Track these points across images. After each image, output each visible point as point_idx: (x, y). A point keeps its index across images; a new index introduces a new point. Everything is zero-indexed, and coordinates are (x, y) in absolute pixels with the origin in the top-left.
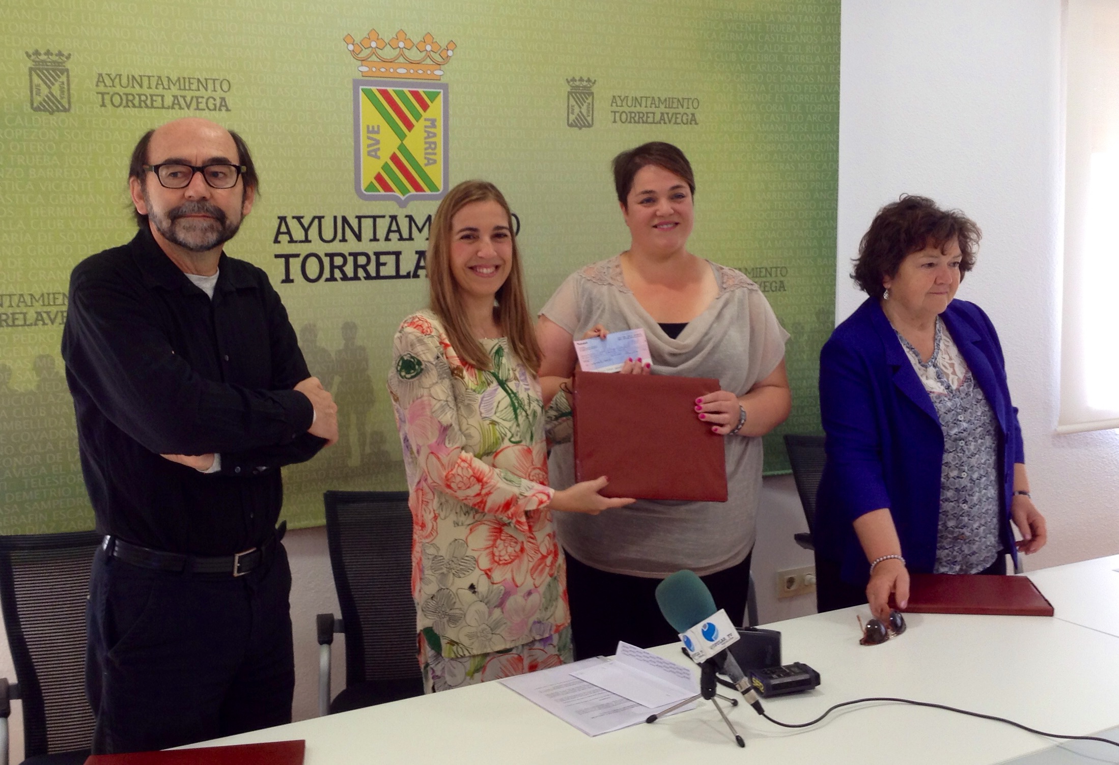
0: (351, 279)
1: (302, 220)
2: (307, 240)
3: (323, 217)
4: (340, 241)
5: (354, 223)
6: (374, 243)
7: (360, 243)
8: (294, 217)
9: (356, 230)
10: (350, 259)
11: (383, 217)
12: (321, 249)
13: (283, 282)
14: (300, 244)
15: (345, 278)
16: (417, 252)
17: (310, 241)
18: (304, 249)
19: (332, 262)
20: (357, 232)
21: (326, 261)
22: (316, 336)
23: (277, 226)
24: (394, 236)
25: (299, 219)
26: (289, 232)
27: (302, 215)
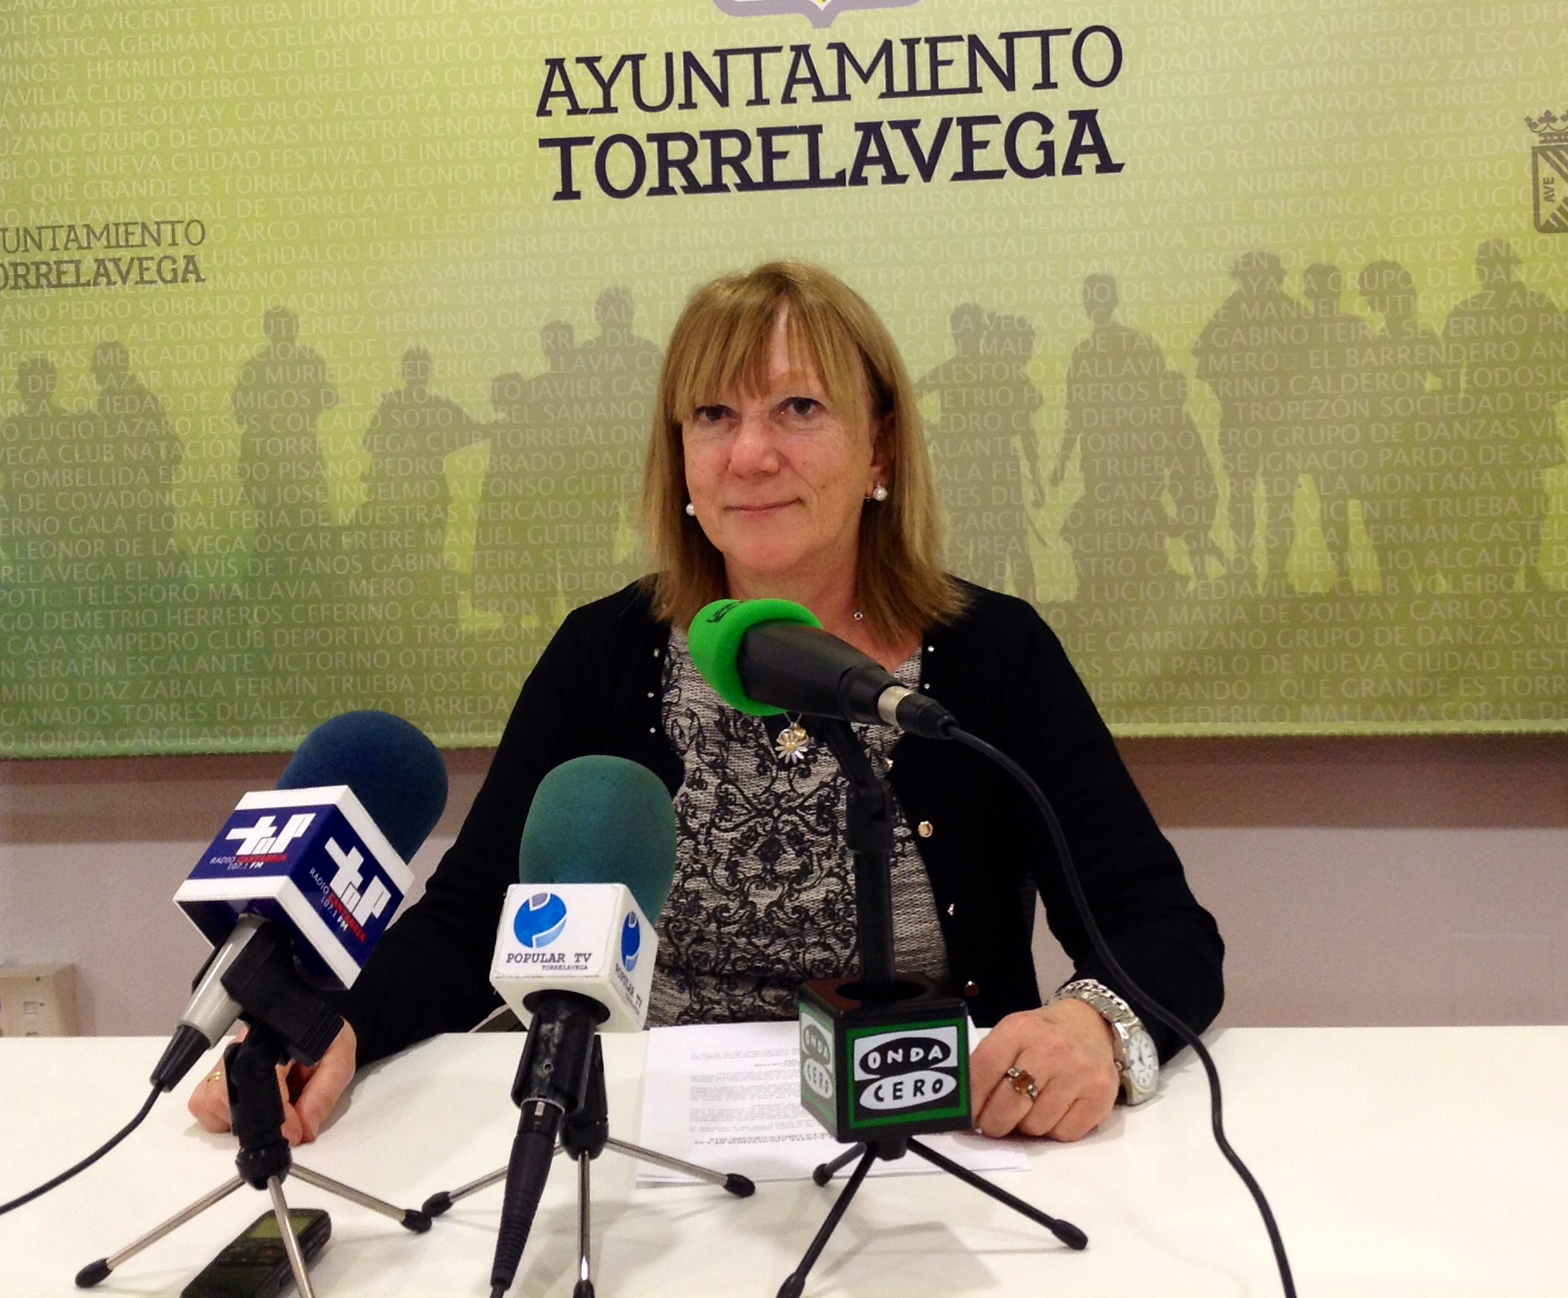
0: (707, 189)
1: (596, 64)
2: (608, 108)
3: (643, 57)
4: (681, 107)
5: (712, 67)
6: (758, 109)
7: (727, 109)
8: (579, 60)
9: (717, 81)
10: (705, 146)
11: (778, 49)
12: (639, 125)
13: (558, 196)
14: (592, 116)
15: (693, 186)
16: (859, 127)
17: (615, 110)
18: (600, 126)
19: (663, 152)
20: (718, 85)
21: (651, 151)
22: (630, 314)
23: (544, 80)
24: (804, 92)
25: (590, 62)
26: (569, 93)
27: (597, 55)
